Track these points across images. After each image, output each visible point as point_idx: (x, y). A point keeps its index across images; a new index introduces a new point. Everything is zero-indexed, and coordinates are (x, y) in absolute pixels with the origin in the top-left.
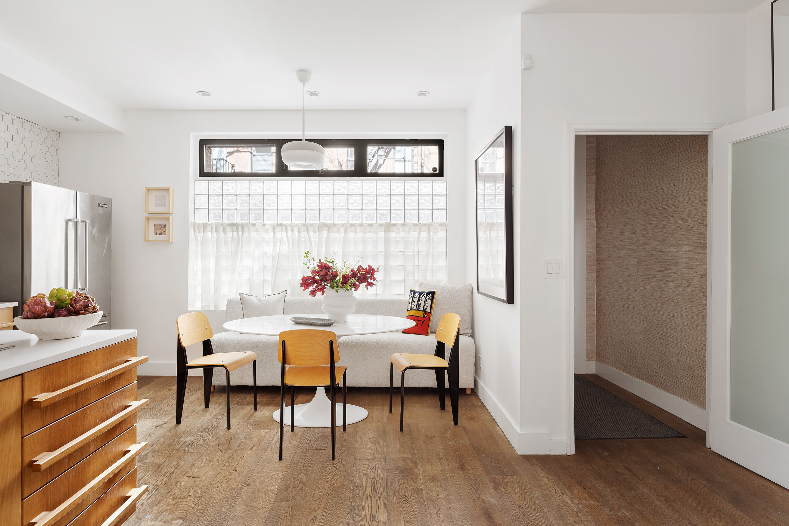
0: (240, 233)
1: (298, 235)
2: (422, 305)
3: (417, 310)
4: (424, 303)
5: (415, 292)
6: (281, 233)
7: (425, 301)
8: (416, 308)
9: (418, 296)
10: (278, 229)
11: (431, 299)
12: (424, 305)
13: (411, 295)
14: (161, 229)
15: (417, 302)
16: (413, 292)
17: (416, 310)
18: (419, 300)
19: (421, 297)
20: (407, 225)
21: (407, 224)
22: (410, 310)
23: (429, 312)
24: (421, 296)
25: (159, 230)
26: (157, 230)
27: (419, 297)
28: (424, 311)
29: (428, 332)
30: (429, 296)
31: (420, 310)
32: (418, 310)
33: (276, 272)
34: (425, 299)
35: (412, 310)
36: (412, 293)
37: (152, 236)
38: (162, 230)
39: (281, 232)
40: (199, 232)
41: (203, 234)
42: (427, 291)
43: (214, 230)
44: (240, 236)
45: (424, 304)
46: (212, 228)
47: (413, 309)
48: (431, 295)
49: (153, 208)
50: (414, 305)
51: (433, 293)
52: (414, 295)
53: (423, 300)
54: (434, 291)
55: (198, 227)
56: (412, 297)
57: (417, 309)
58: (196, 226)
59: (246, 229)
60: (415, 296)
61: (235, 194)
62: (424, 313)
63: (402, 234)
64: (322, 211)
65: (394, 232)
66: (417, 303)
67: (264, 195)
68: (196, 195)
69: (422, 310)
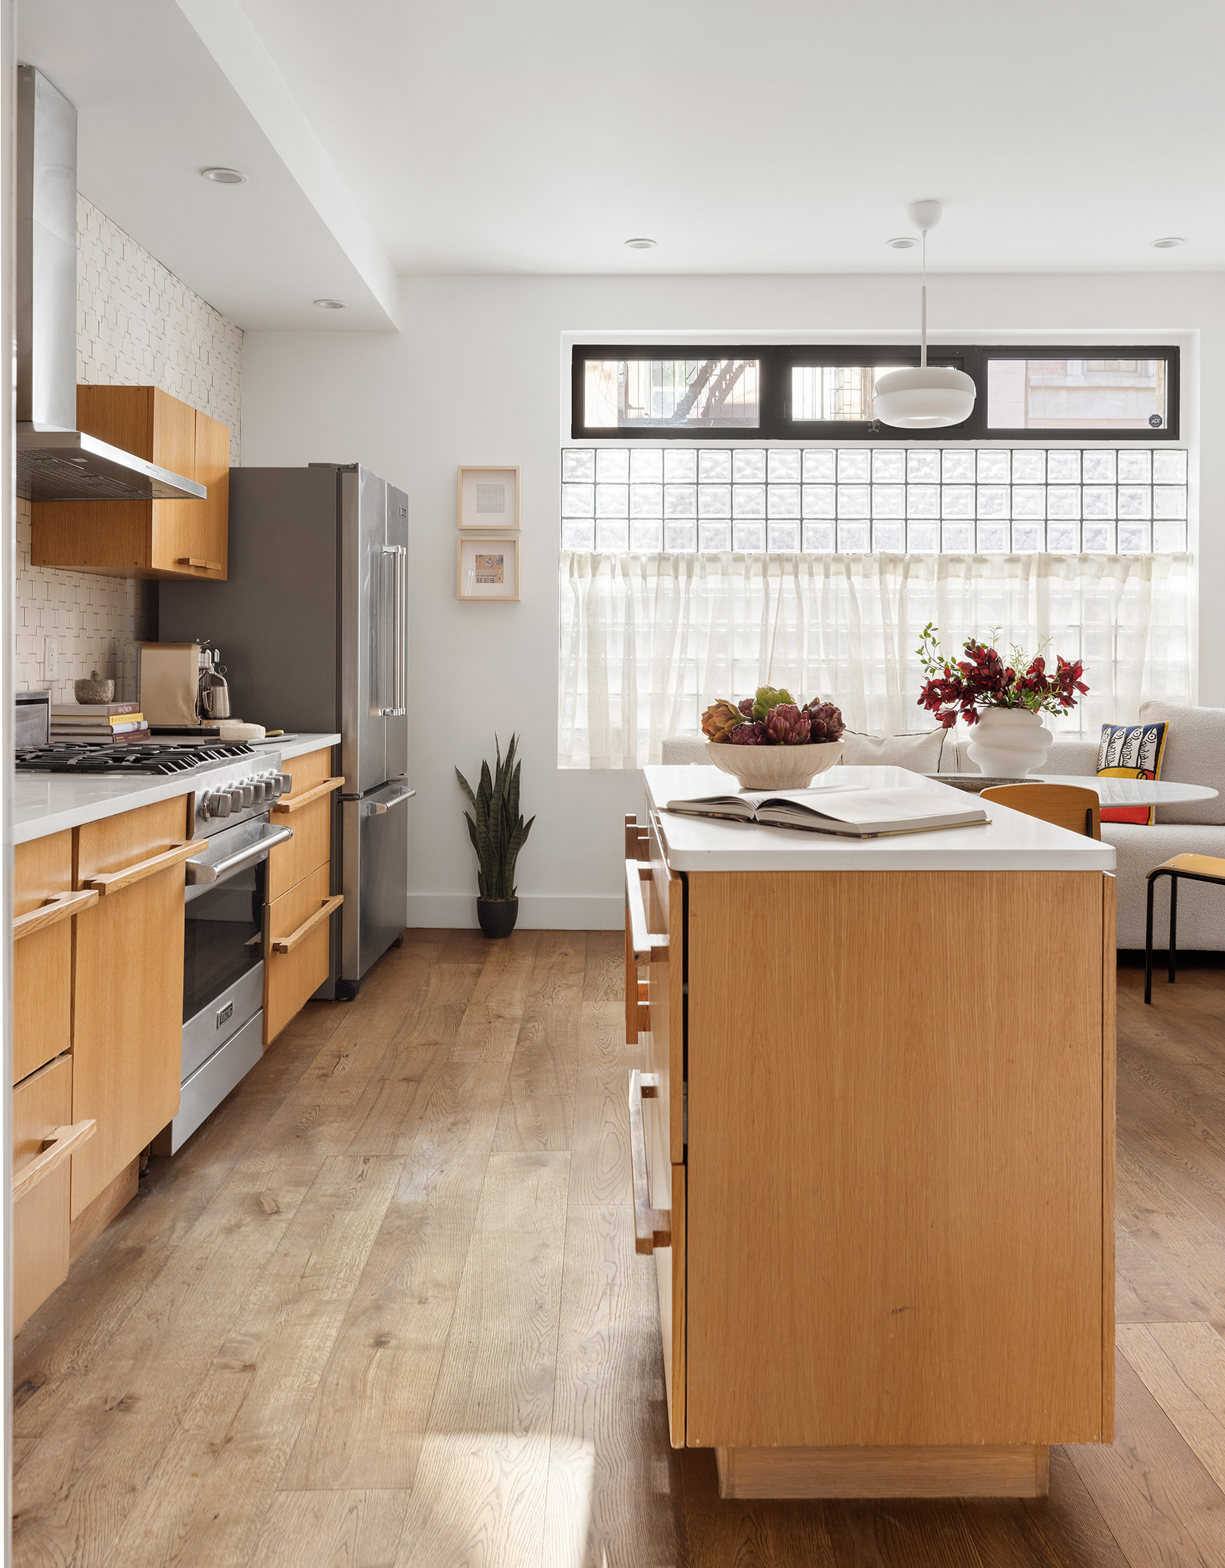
0: (682, 578)
1: (824, 584)
2: (1135, 754)
3: (1121, 767)
4: (1140, 749)
5: (1114, 729)
6: (779, 578)
7: (1141, 745)
8: (1119, 763)
9: (1124, 736)
10: (773, 568)
11: (1156, 740)
12: (1139, 754)
13: (1107, 736)
14: (491, 568)
15: (1122, 748)
16: (1109, 728)
17: (1119, 766)
18: (1125, 743)
19: (1130, 737)
20: (1093, 559)
21: (1091, 557)
22: (1104, 769)
23: (1151, 771)
24: (1131, 735)
25: (487, 572)
26: (483, 571)
27: (1126, 737)
28: (1139, 768)
29: (1149, 816)
30: (1151, 733)
31: (1128, 765)
32: (1123, 766)
33: (770, 675)
34: (1140, 740)
35: (1108, 767)
36: (1109, 731)
37: (469, 587)
38: (495, 571)
39: (778, 576)
40: (581, 577)
41: (593, 581)
42: (1146, 724)
43: (618, 570)
44: (683, 586)
45: (1139, 751)
46: (613, 568)
47: (1111, 765)
48: (1155, 731)
49: (472, 518)
50: (1113, 756)
51: (1161, 729)
52: (1112, 735)
53: (1136, 744)
54: (1164, 724)
55: (579, 562)
56: (1108, 740)
57: (1121, 765)
58: (576, 562)
59: (697, 569)
60: (1115, 735)
61: (661, 482)
62: (1140, 773)
63: (1077, 583)
64: (876, 524)
65: (1058, 576)
66: (1122, 751)
67: (732, 484)
68: (565, 483)
69: (1135, 766)
